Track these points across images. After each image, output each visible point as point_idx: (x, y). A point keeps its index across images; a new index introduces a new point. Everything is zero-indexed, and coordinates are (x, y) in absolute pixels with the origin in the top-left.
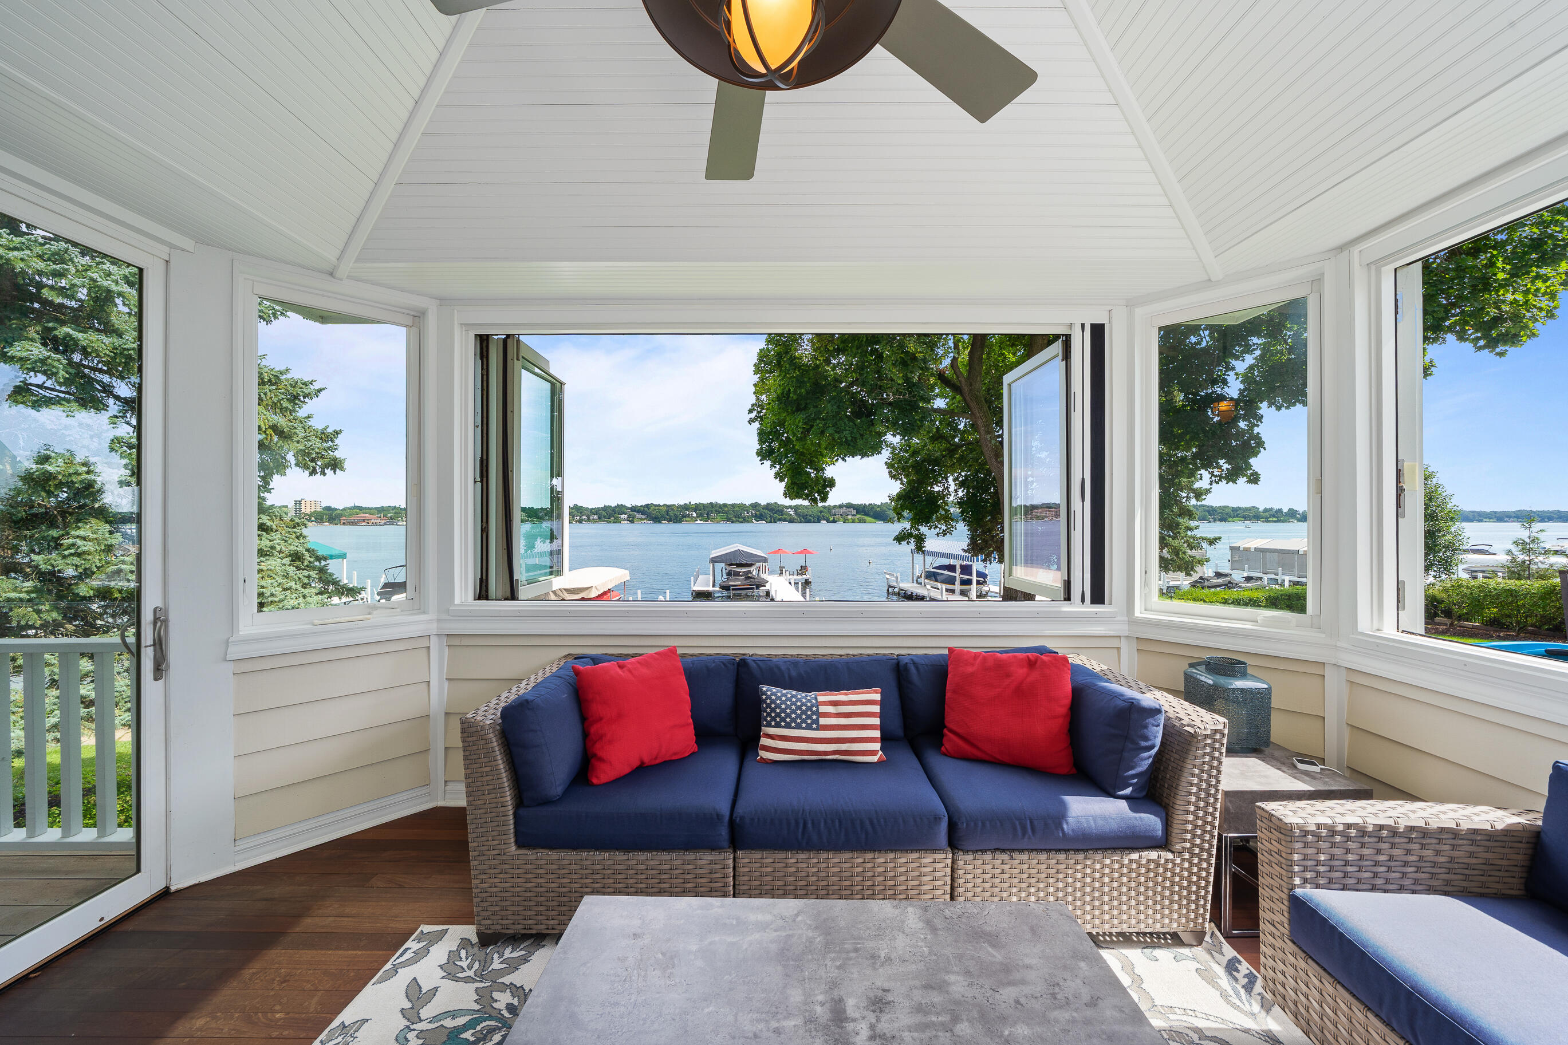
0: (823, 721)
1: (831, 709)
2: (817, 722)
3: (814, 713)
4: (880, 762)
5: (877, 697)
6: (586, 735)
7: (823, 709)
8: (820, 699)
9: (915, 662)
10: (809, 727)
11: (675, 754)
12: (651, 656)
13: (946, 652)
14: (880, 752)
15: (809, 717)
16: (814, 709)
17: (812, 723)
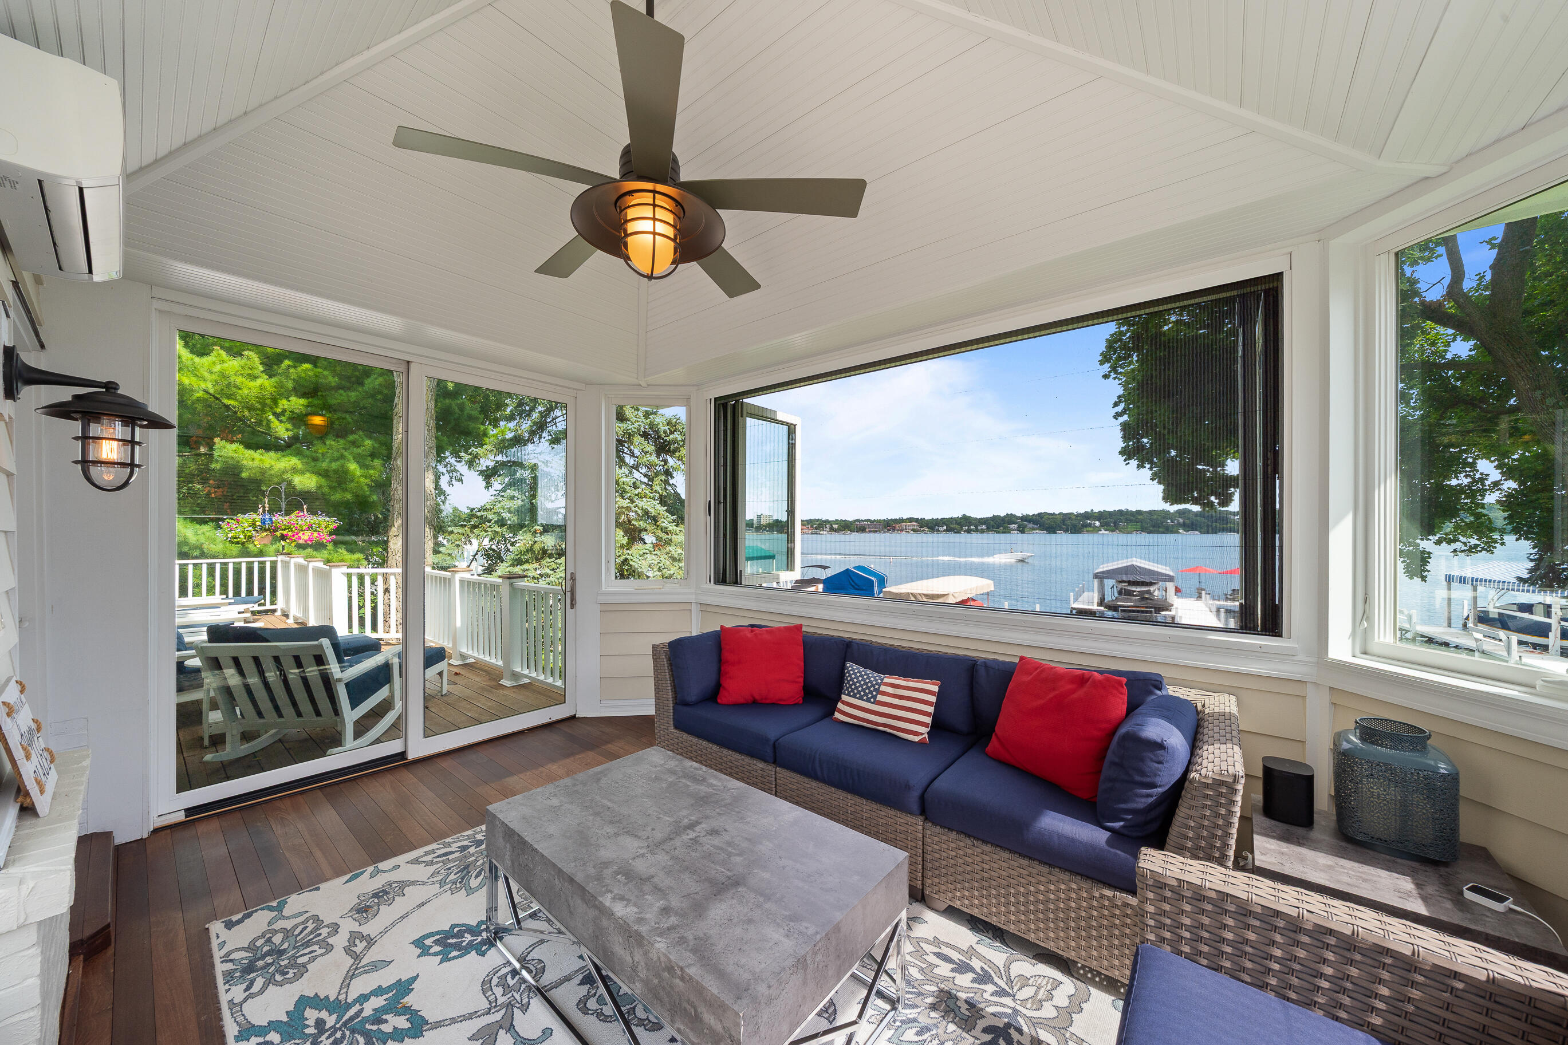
0: (880, 698)
1: (890, 690)
2: (875, 697)
3: (875, 690)
4: (921, 743)
5: (936, 689)
6: (720, 673)
7: (883, 688)
8: (886, 680)
9: (987, 665)
10: (868, 700)
11: (781, 700)
12: (779, 629)
13: (1017, 660)
14: (926, 736)
15: (871, 692)
16: (877, 687)
17: (871, 698)
